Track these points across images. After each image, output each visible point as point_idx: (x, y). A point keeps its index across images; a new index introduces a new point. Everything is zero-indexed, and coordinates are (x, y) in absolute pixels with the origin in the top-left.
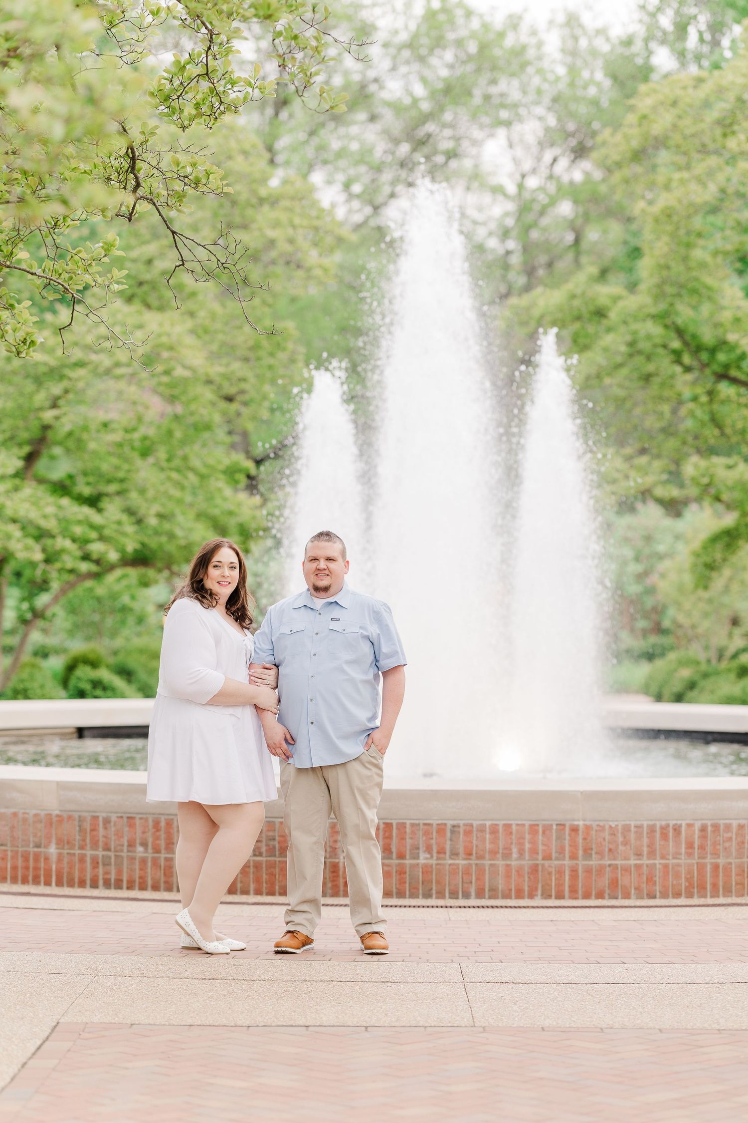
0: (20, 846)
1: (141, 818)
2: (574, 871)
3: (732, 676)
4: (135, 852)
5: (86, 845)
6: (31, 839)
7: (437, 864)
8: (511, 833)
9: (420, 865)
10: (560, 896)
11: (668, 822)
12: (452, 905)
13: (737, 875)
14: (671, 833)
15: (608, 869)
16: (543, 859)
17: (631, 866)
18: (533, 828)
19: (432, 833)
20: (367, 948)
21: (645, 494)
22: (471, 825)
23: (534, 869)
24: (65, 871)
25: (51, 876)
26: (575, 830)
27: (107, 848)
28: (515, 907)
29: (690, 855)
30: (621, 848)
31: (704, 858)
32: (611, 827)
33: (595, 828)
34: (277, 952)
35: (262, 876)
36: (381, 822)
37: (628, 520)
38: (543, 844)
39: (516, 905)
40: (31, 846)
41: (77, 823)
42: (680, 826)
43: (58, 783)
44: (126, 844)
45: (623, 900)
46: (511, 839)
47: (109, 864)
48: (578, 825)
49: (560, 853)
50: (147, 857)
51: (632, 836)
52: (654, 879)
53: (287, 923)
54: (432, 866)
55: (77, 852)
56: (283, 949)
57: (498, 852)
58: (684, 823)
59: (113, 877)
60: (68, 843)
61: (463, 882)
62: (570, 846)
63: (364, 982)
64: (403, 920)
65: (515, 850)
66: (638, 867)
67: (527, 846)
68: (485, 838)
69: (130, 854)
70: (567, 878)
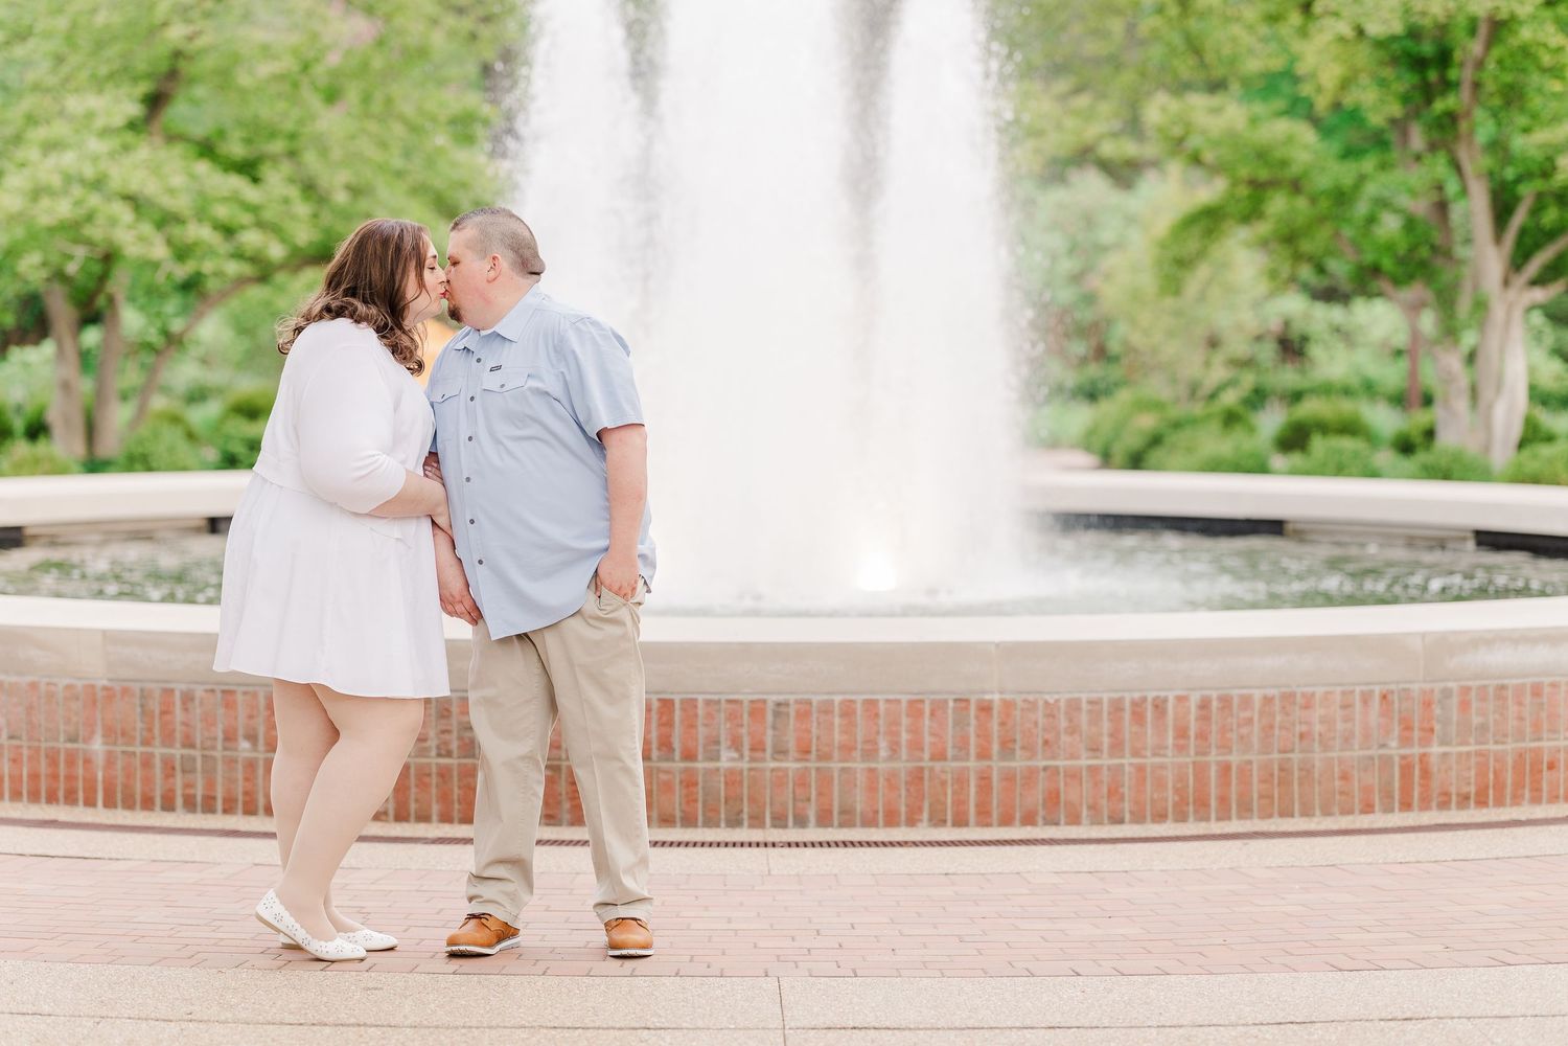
0: (43, 739)
1: (245, 693)
2: (985, 780)
3: (1215, 426)
4: (236, 750)
5: (153, 738)
6: (62, 727)
7: (750, 769)
8: (877, 715)
9: (722, 771)
10: (960, 821)
11: (1145, 694)
12: (776, 839)
13: (1262, 781)
14: (1149, 714)
15: (1042, 774)
16: (932, 759)
17: (1081, 768)
18: (915, 707)
19: (741, 716)
20: (613, 947)
21: (1084, 156)
22: (809, 703)
23: (917, 776)
24: (120, 781)
25: (95, 791)
26: (985, 708)
27: (189, 743)
28: (884, 844)
29: (1181, 749)
30: (1065, 739)
31: (1205, 754)
32: (1046, 703)
33: (1020, 704)
34: (453, 955)
35: (452, 790)
36: (654, 698)
37: (1058, 195)
38: (933, 734)
39: (886, 839)
40: (62, 739)
41: (137, 702)
42: (1165, 700)
43: (104, 633)
44: (220, 736)
45: (1069, 828)
46: (877, 724)
47: (193, 771)
48: (991, 701)
49: (960, 749)
50: (256, 759)
51: (1084, 718)
52: (1121, 790)
53: (471, 899)
54: (741, 772)
55: (139, 749)
56: (462, 948)
57: (856, 749)
58: (1171, 696)
59: (199, 792)
60: (123, 734)
61: (794, 799)
62: (978, 736)
63: (599, 1028)
64: (689, 875)
65: (883, 744)
66: (1094, 771)
67: (905, 737)
68: (832, 724)
69: (228, 753)
70: (973, 790)
